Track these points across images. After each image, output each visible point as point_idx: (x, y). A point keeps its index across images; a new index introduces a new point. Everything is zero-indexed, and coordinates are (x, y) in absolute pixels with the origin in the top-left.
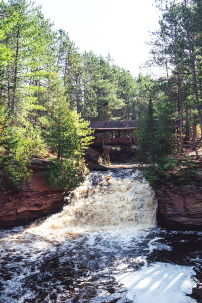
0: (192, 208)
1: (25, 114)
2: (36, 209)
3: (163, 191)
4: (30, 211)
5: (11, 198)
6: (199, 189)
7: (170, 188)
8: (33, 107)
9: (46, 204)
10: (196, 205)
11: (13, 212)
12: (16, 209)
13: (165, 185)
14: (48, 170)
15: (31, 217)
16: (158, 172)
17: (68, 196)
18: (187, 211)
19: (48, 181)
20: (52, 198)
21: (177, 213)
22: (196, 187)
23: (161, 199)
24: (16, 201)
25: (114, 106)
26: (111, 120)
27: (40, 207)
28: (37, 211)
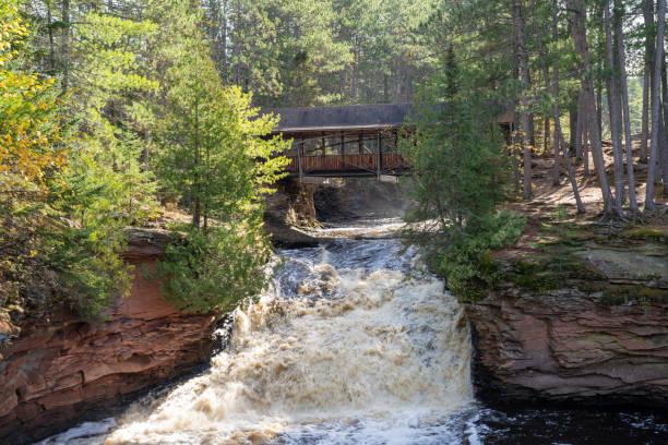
0: (572, 351)
1: (99, 100)
2: (136, 368)
3: (492, 306)
4: (122, 374)
5: (66, 343)
6: (590, 299)
7: (509, 298)
8: (121, 80)
9: (164, 353)
10: (582, 343)
11: (72, 383)
12: (81, 372)
13: (496, 289)
14: (171, 259)
15: (124, 391)
16: (475, 253)
17: (222, 327)
18: (555, 358)
19: (169, 289)
20: (181, 336)
21: (529, 364)
22: (582, 294)
23: (483, 327)
24: (81, 351)
25: (323, 63)
26: (317, 103)
27: (149, 362)
28: (140, 374)
